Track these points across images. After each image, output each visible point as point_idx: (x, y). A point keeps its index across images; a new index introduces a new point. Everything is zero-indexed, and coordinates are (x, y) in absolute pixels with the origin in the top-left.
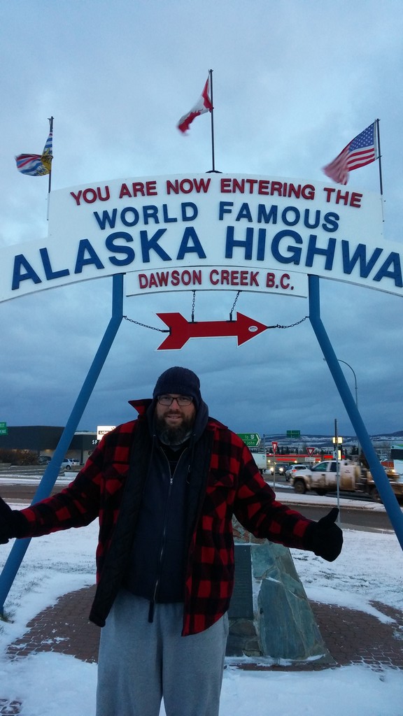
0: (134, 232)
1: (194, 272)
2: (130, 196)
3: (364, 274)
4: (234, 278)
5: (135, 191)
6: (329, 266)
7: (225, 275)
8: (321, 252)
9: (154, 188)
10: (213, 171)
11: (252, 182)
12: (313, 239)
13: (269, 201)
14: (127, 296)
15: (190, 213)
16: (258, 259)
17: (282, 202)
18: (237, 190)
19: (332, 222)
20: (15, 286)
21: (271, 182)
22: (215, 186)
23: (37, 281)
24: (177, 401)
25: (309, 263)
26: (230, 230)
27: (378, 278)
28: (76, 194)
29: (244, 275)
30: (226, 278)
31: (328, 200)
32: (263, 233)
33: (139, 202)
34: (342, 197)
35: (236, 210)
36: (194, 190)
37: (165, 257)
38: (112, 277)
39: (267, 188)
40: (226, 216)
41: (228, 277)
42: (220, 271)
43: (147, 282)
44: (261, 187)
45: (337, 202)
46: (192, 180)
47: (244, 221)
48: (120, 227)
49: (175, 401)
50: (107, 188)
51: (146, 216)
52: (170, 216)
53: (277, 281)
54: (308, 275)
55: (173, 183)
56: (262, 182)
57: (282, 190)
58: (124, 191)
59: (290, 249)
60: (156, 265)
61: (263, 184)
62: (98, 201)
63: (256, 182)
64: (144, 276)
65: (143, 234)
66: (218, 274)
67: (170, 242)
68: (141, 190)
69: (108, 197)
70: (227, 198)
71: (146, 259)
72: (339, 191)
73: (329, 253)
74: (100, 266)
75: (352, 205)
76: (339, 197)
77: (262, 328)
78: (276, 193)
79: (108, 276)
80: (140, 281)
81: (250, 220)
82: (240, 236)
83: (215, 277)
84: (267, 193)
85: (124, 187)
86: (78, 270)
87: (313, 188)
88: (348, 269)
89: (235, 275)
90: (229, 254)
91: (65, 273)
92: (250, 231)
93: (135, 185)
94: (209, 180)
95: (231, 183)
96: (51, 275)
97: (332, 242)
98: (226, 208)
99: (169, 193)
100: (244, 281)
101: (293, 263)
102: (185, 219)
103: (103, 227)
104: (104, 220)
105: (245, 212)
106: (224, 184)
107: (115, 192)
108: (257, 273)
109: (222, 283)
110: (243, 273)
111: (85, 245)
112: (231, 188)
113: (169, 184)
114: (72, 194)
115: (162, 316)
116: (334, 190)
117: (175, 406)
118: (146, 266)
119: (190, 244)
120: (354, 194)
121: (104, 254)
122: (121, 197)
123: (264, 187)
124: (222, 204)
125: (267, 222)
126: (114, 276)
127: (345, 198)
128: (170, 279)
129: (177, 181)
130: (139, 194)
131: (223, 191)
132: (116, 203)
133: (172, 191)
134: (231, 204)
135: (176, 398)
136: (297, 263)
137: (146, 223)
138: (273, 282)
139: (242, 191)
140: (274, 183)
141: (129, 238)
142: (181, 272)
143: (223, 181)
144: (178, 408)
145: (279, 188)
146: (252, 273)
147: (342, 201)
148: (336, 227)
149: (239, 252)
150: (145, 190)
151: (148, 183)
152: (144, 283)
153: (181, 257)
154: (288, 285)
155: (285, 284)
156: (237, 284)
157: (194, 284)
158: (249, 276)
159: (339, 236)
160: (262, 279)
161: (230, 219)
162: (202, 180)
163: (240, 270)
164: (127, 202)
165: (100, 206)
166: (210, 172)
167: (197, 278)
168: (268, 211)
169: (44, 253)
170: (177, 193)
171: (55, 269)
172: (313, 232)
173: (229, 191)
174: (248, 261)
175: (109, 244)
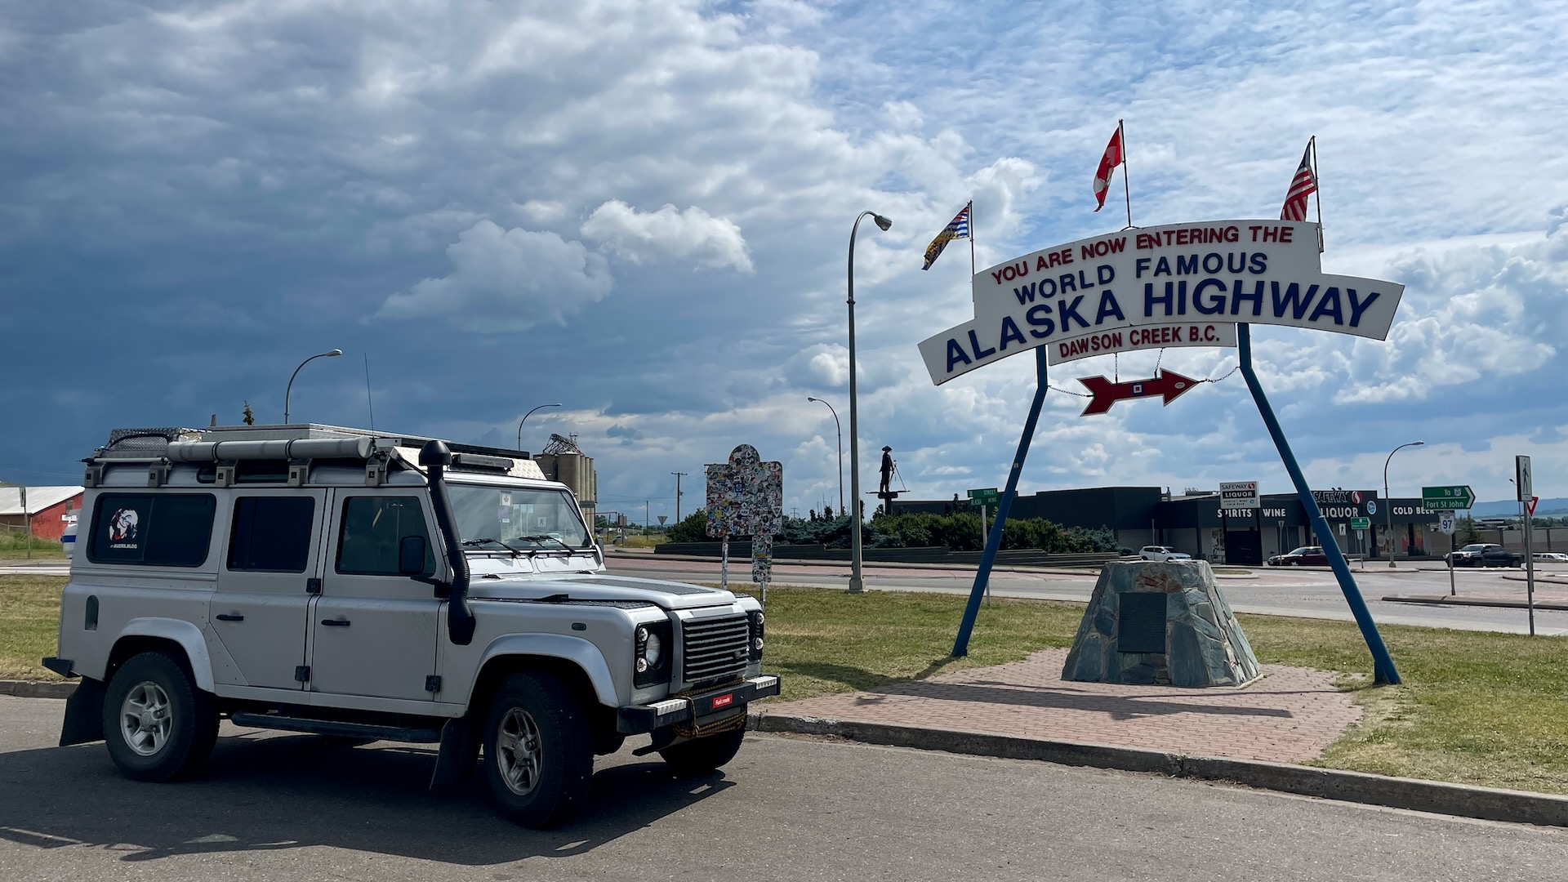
0: (1053, 303)
1: (1114, 334)
2: (1047, 267)
3: (1299, 313)
4: (1154, 336)
5: (1052, 261)
6: (1257, 311)
7: (1146, 334)
8: (1248, 297)
9: (1070, 255)
10: (1129, 227)
11: (1169, 233)
12: (1238, 284)
13: (1188, 251)
14: (1051, 366)
15: (1106, 275)
16: (1179, 314)
17: (1201, 250)
18: (1155, 246)
19: (1259, 263)
20: (950, 369)
21: (1190, 230)
22: (1131, 244)
23: (968, 361)
25: (1235, 310)
26: (1149, 288)
27: (1314, 318)
28: (997, 273)
29: (1166, 332)
31: (1254, 239)
32: (1183, 285)
33: (1056, 272)
34: (1271, 234)
35: (1154, 265)
36: (1110, 251)
37: (1083, 323)
38: (1035, 349)
39: (1186, 236)
40: (1143, 272)
41: (1149, 336)
42: (1140, 331)
43: (1068, 350)
44: (1179, 237)
45: (1265, 240)
46: (1107, 241)
47: (1163, 275)
48: (1039, 300)
50: (1025, 263)
51: (1063, 286)
52: (1087, 282)
53: (1201, 334)
54: (1237, 323)
55: (1089, 248)
56: (1180, 231)
57: (1202, 237)
58: (1041, 264)
59: (1213, 298)
60: (1076, 332)
61: (1182, 234)
62: (1017, 278)
63: (1174, 232)
64: (1065, 345)
65: (1062, 304)
66: (1138, 334)
67: (1088, 308)
68: (1057, 260)
69: (1026, 272)
70: (1144, 254)
71: (1065, 328)
72: (1267, 228)
73: (1257, 298)
74: (1022, 340)
75: (1282, 240)
76: (1266, 234)
77: (1190, 383)
78: (1196, 240)
79: (1032, 348)
80: (1061, 350)
81: (1169, 273)
82: (1159, 291)
83: (1136, 338)
84: (1186, 242)
85: (1041, 259)
86: (1004, 346)
87: (1237, 230)
88: (1279, 311)
89: (1156, 333)
90: (1148, 312)
91: (992, 351)
92: (1169, 286)
93: (1050, 256)
94: (1125, 238)
95: (1147, 238)
96: (979, 355)
97: (1260, 285)
98: (1143, 264)
99: (1084, 258)
100: (1166, 338)
101: (1217, 313)
102: (1102, 282)
103: (1023, 302)
104: (1024, 295)
105: (1163, 267)
106: (1140, 240)
107: (1033, 265)
108: (1180, 328)
109: (1143, 343)
110: (1164, 330)
111: (1008, 322)
112: (1147, 243)
113: (1084, 249)
114: (993, 274)
115: (1084, 381)
116: (1260, 228)
118: (1066, 334)
119: (1108, 307)
120: (1284, 229)
121: (1025, 328)
122: (1038, 270)
124: (1139, 262)
125: (1187, 273)
126: (1037, 347)
127: (1274, 234)
128: (1090, 344)
129: (1092, 245)
130: (1055, 264)
131: (1139, 247)
132: (1035, 277)
133: (1087, 256)
134: (1148, 260)
136: (1222, 312)
137: (1064, 291)
138: (1197, 336)
139: (1159, 244)
140: (1193, 231)
141: (1048, 310)
142: (1100, 338)
143: (1139, 236)
145: (1199, 235)
146: (1174, 328)
147: (1270, 238)
148: (1264, 268)
149: (1159, 309)
150: (1061, 259)
151: (1063, 252)
152: (1065, 351)
153: (1099, 321)
154: (1213, 336)
155: (1210, 336)
156: (1159, 342)
157: (1114, 346)
158: (1170, 332)
159: (1267, 278)
160: (1185, 333)
161: (1148, 276)
162: (1117, 240)
163: (1160, 327)
164: (1045, 274)
165: (1020, 283)
166: (1126, 229)
167: (1117, 340)
168: (1188, 261)
169: (972, 335)
170: (1092, 256)
171: (983, 349)
172: (1238, 277)
173: (1146, 247)
174: (1169, 317)
175: (1030, 318)
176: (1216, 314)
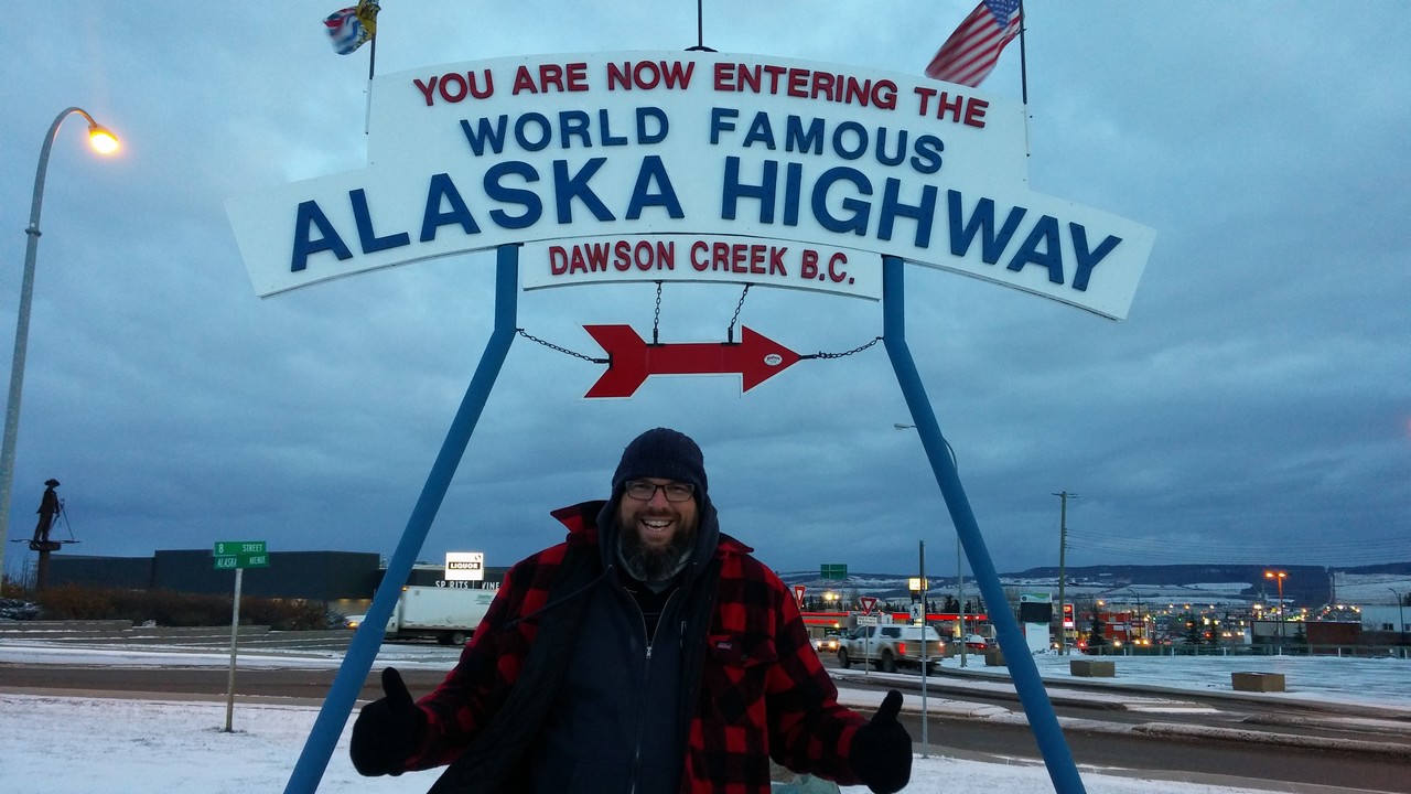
0: (542, 162)
1: (660, 244)
2: (534, 91)
3: (991, 256)
4: (737, 258)
5: (545, 81)
6: (922, 240)
7: (721, 252)
8: (908, 212)
9: (583, 77)
10: (700, 47)
11: (775, 72)
12: (893, 186)
13: (809, 110)
14: (526, 290)
15: (652, 127)
16: (785, 223)
17: (834, 113)
18: (747, 86)
19: (929, 153)
20: (298, 264)
21: (812, 73)
22: (703, 77)
23: (343, 254)
24: (665, 493)
25: (885, 233)
26: (732, 165)
28: (426, 83)
29: (759, 254)
30: (723, 259)
31: (923, 112)
32: (795, 171)
33: (552, 104)
34: (950, 107)
35: (744, 124)
36: (662, 83)
37: (603, 214)
38: (496, 251)
39: (804, 83)
40: (723, 135)
41: (726, 256)
42: (710, 244)
43: (568, 262)
44: (793, 82)
45: (940, 116)
46: (658, 63)
47: (759, 147)
48: (512, 152)
49: (660, 491)
50: (488, 74)
51: (566, 133)
52: (614, 132)
53: (822, 267)
54: (883, 256)
55: (620, 67)
56: (794, 72)
57: (834, 88)
58: (523, 81)
59: (848, 204)
60: (585, 229)
61: (797, 77)
62: (469, 99)
63: (783, 71)
64: (559, 250)
65: (560, 167)
66: (706, 249)
67: (614, 185)
68: (557, 80)
69: (490, 91)
70: (726, 100)
71: (565, 216)
72: (944, 95)
73: (923, 215)
74: (471, 228)
75: (969, 122)
76: (943, 106)
77: (790, 358)
78: (822, 94)
79: (488, 248)
80: (553, 260)
81: (771, 146)
82: (751, 176)
83: (701, 257)
84: (804, 95)
85: (523, 72)
86: (428, 235)
87: (893, 88)
88: (959, 246)
89: (740, 253)
90: (729, 212)
91: (401, 240)
92: (770, 168)
93: (543, 69)
94: (692, 65)
95: (735, 73)
96: (371, 244)
97: (930, 193)
98: (724, 120)
100: (759, 265)
101: (853, 232)
102: (643, 139)
103: (478, 151)
104: (482, 137)
105: (760, 131)
106: (722, 73)
107: (505, 81)
108: (784, 250)
109: (715, 268)
110: (756, 248)
111: (442, 185)
112: (734, 82)
113: (612, 70)
114: (418, 83)
115: (593, 330)
116: (933, 93)
117: (659, 501)
118: (565, 229)
119: (653, 189)
120: (973, 102)
121: (480, 205)
122: (516, 92)
123: (798, 81)
124: (717, 113)
125: (804, 150)
126: (500, 248)
127: (956, 108)
128: (612, 257)
129: (627, 65)
130: (552, 87)
131: (719, 87)
132: (506, 104)
133: (617, 84)
134: (734, 113)
135: (662, 487)
136: (861, 232)
137: (566, 145)
138: (815, 269)
139: (756, 88)
140: (818, 75)
141: (530, 174)
142: (633, 244)
143: (719, 67)
144: (666, 505)
145: (828, 85)
146: (773, 249)
147: (949, 114)
148: (937, 164)
149: (748, 208)
150: (564, 79)
151: (571, 67)
152: (559, 263)
153: (633, 214)
154: (844, 274)
155: (838, 271)
156: (744, 270)
157: (660, 268)
158: (767, 255)
159: (943, 181)
160: (792, 262)
161: (731, 143)
162: (677, 65)
163: (750, 242)
164: (528, 102)
165: (473, 110)
166: (693, 49)
167: (665, 256)
168: (806, 129)
169: (358, 199)
170: (627, 87)
171: (380, 231)
172: (892, 172)
173: (731, 88)
174: (766, 227)
175: (491, 184)
176: (851, 234)
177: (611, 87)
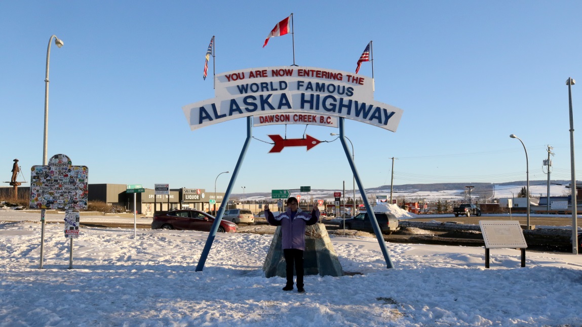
0: (257, 95)
2: (254, 77)
3: (365, 117)
5: (257, 75)
6: (349, 113)
7: (301, 117)
8: (345, 106)
9: (266, 73)
11: (313, 71)
13: (321, 81)
15: (283, 86)
16: (316, 110)
17: (327, 82)
18: (306, 75)
19: (350, 92)
20: (201, 122)
22: (295, 73)
23: (211, 119)
25: (340, 111)
26: (303, 95)
28: (228, 76)
30: (301, 119)
31: (349, 81)
32: (318, 96)
33: (259, 80)
35: (305, 85)
36: (285, 74)
37: (272, 108)
39: (320, 74)
40: (300, 87)
42: (298, 115)
43: (264, 120)
44: (317, 74)
45: (353, 82)
46: (284, 70)
47: (309, 90)
48: (250, 93)
50: (243, 73)
51: (263, 88)
52: (274, 88)
53: (325, 120)
54: (339, 117)
55: (275, 71)
56: (317, 71)
57: (327, 75)
58: (252, 75)
59: (331, 104)
60: (268, 112)
63: (315, 71)
64: (262, 117)
65: (261, 96)
67: (275, 100)
69: (243, 78)
70: (301, 79)
71: (263, 109)
72: (354, 77)
73: (349, 107)
74: (241, 112)
75: (360, 83)
76: (354, 79)
77: (318, 142)
78: (324, 77)
79: (245, 117)
80: (260, 120)
81: (312, 90)
82: (307, 98)
83: (296, 118)
84: (320, 77)
85: (251, 72)
86: (230, 114)
87: (341, 75)
88: (357, 115)
89: (305, 117)
90: (302, 107)
91: (224, 116)
92: (312, 96)
93: (256, 72)
94: (292, 70)
95: (303, 71)
97: (350, 101)
98: (301, 84)
100: (310, 120)
102: (281, 89)
103: (241, 93)
104: (242, 89)
105: (310, 86)
106: (300, 72)
107: (247, 75)
108: (316, 116)
109: (299, 121)
110: (309, 116)
111: (233, 102)
112: (303, 74)
113: (273, 72)
114: (226, 76)
115: (271, 136)
116: (351, 76)
118: (263, 112)
119: (284, 101)
120: (360, 78)
121: (243, 107)
124: (299, 82)
125: (320, 91)
126: (247, 117)
128: (275, 119)
129: (277, 70)
131: (299, 75)
132: (248, 81)
134: (303, 82)
136: (334, 111)
137: (263, 91)
138: (323, 121)
139: (308, 75)
140: (323, 72)
141: (254, 98)
142: (279, 115)
143: (299, 70)
147: (355, 81)
148: (352, 94)
149: (307, 105)
150: (261, 74)
151: (263, 71)
152: (262, 120)
153: (279, 108)
154: (330, 122)
155: (328, 121)
156: (306, 121)
157: (286, 121)
158: (312, 117)
159: (353, 98)
160: (318, 119)
161: (302, 90)
162: (289, 70)
163: (307, 114)
164: (253, 80)
165: (240, 82)
166: (293, 65)
167: (287, 118)
168: (320, 86)
169: (214, 105)
170: (277, 75)
172: (342, 96)
173: (302, 76)
174: (312, 110)
175: (245, 101)
176: (332, 112)
177: (273, 76)
